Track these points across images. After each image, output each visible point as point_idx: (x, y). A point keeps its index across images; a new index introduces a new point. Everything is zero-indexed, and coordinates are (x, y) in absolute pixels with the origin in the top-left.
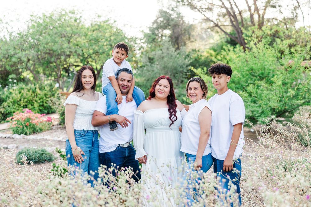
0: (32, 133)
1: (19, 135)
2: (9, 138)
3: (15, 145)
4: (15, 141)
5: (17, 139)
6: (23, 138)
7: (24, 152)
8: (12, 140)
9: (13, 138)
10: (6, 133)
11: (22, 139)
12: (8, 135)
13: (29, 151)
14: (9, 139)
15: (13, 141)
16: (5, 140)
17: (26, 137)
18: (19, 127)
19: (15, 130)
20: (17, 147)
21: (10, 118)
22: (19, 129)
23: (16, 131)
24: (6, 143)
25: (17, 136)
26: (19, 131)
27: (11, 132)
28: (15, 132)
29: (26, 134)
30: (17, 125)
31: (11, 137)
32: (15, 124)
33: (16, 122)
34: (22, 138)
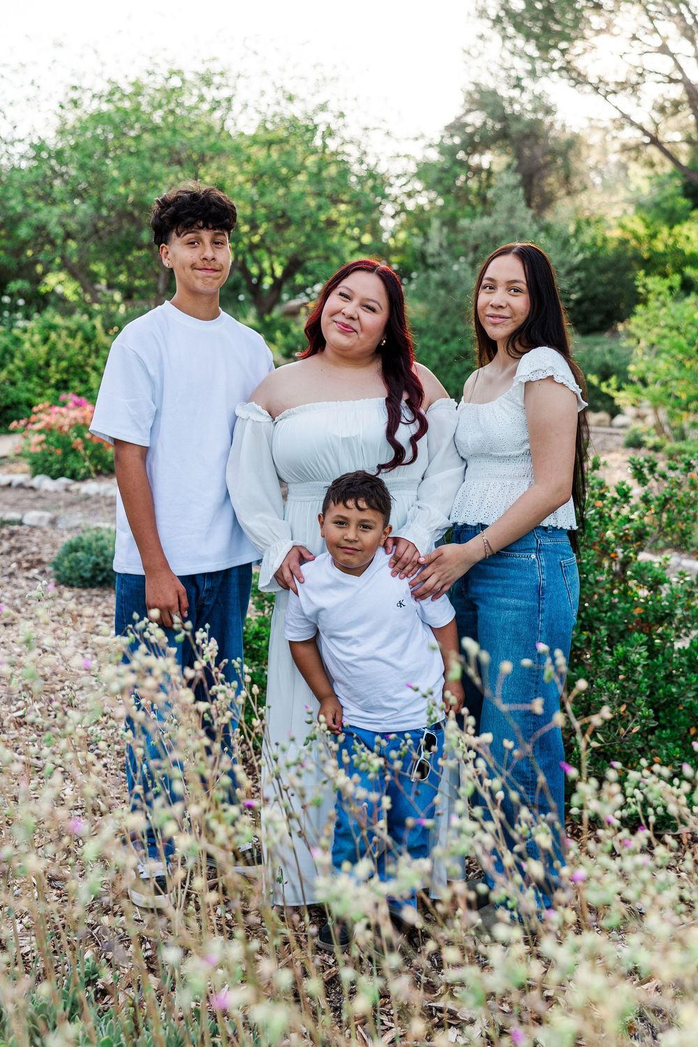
0: (94, 475)
1: (54, 478)
2: (21, 486)
3: (48, 515)
4: (40, 497)
5: (46, 491)
6: (67, 490)
7: (85, 543)
8: (31, 495)
9: (32, 488)
10: (10, 472)
11: (64, 494)
12: (18, 478)
13: (100, 543)
14: (22, 491)
15: (35, 499)
16: (10, 496)
17: (75, 486)
18: (51, 454)
19: (40, 462)
20: (53, 522)
21: (23, 422)
22: (50, 458)
23: (43, 466)
24: (13, 506)
25: (45, 483)
26: (51, 466)
27: (25, 465)
28: (40, 470)
29: (73, 476)
30: (45, 446)
31: (28, 484)
32: (41, 443)
33: (43, 437)
34: (61, 488)
